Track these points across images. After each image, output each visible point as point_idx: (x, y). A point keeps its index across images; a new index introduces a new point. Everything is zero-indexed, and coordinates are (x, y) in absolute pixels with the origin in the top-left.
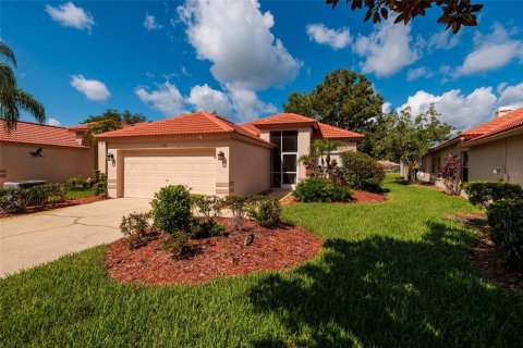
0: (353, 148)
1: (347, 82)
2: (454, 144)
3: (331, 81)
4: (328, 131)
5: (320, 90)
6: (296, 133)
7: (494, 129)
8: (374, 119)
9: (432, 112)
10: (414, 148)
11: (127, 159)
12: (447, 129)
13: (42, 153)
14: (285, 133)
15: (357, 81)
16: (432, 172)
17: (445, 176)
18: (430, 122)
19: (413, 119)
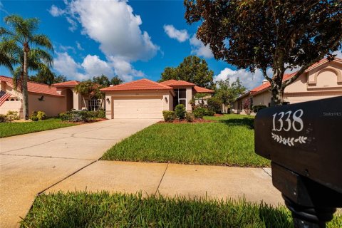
0: (210, 97)
1: (196, 63)
2: (247, 95)
3: (187, 62)
4: (198, 89)
5: (182, 66)
6: (185, 90)
7: (261, 89)
8: (209, 83)
9: (238, 81)
10: (231, 97)
11: (115, 101)
12: (244, 89)
13: (44, 99)
14: (180, 90)
15: (201, 63)
16: (238, 108)
17: (245, 108)
18: (237, 85)
19: (230, 84)
